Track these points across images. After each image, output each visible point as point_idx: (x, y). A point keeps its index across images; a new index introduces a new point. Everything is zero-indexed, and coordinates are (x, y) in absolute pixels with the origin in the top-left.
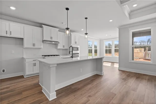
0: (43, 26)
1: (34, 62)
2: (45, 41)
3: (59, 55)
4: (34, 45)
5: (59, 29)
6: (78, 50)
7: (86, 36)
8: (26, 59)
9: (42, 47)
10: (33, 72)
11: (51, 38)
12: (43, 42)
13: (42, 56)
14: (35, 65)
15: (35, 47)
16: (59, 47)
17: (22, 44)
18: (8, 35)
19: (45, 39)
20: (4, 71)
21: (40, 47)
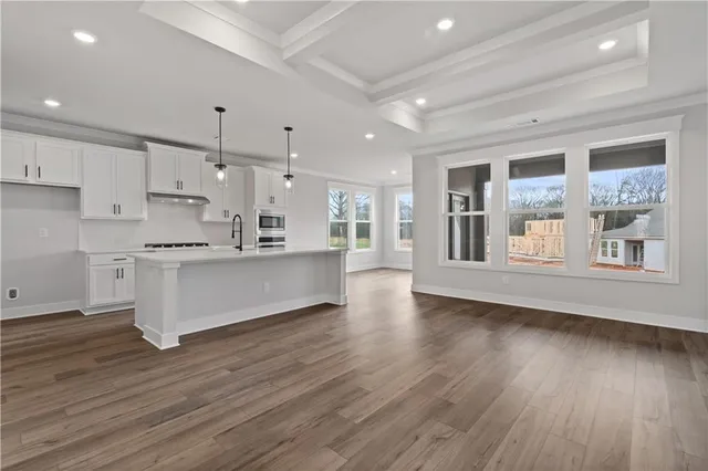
0: (149, 144)
1: (117, 267)
2: (155, 195)
3: (207, 245)
4: (117, 209)
5: (205, 154)
6: (282, 224)
7: (289, 184)
8: (91, 256)
9: (145, 215)
10: (114, 295)
11: (179, 185)
12: (148, 199)
13: (146, 246)
14: (119, 274)
15: (119, 217)
16: (207, 217)
17: (77, 206)
18: (31, 180)
19: (154, 188)
20: (13, 294)
21: (137, 216)
